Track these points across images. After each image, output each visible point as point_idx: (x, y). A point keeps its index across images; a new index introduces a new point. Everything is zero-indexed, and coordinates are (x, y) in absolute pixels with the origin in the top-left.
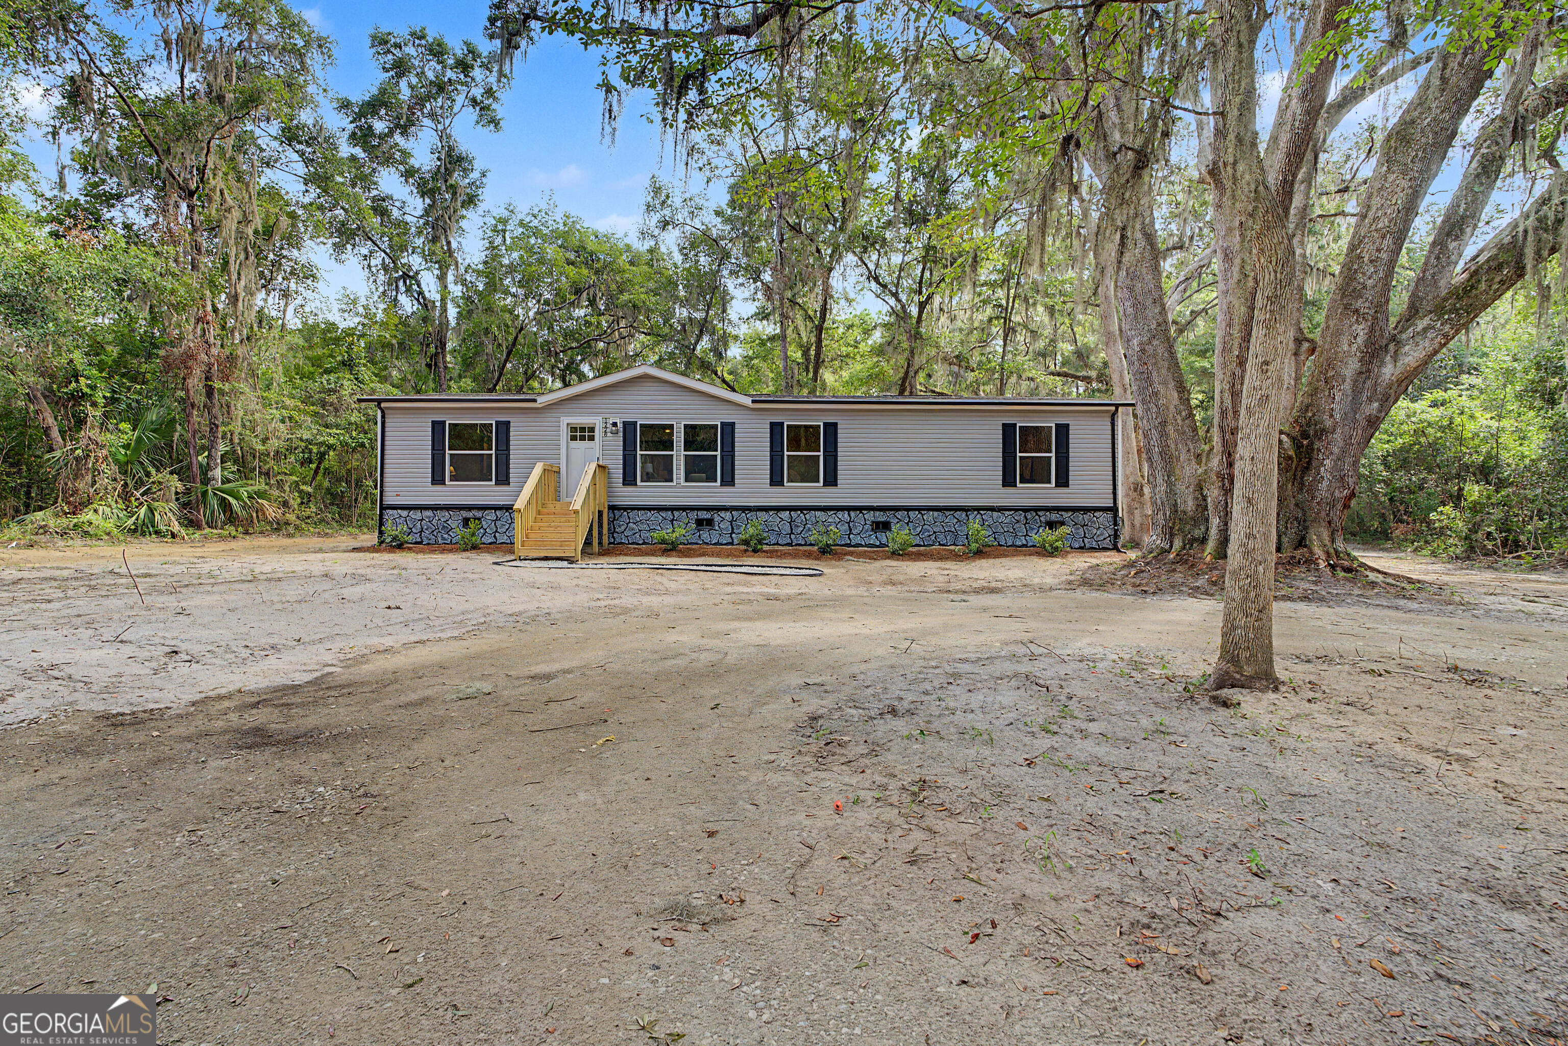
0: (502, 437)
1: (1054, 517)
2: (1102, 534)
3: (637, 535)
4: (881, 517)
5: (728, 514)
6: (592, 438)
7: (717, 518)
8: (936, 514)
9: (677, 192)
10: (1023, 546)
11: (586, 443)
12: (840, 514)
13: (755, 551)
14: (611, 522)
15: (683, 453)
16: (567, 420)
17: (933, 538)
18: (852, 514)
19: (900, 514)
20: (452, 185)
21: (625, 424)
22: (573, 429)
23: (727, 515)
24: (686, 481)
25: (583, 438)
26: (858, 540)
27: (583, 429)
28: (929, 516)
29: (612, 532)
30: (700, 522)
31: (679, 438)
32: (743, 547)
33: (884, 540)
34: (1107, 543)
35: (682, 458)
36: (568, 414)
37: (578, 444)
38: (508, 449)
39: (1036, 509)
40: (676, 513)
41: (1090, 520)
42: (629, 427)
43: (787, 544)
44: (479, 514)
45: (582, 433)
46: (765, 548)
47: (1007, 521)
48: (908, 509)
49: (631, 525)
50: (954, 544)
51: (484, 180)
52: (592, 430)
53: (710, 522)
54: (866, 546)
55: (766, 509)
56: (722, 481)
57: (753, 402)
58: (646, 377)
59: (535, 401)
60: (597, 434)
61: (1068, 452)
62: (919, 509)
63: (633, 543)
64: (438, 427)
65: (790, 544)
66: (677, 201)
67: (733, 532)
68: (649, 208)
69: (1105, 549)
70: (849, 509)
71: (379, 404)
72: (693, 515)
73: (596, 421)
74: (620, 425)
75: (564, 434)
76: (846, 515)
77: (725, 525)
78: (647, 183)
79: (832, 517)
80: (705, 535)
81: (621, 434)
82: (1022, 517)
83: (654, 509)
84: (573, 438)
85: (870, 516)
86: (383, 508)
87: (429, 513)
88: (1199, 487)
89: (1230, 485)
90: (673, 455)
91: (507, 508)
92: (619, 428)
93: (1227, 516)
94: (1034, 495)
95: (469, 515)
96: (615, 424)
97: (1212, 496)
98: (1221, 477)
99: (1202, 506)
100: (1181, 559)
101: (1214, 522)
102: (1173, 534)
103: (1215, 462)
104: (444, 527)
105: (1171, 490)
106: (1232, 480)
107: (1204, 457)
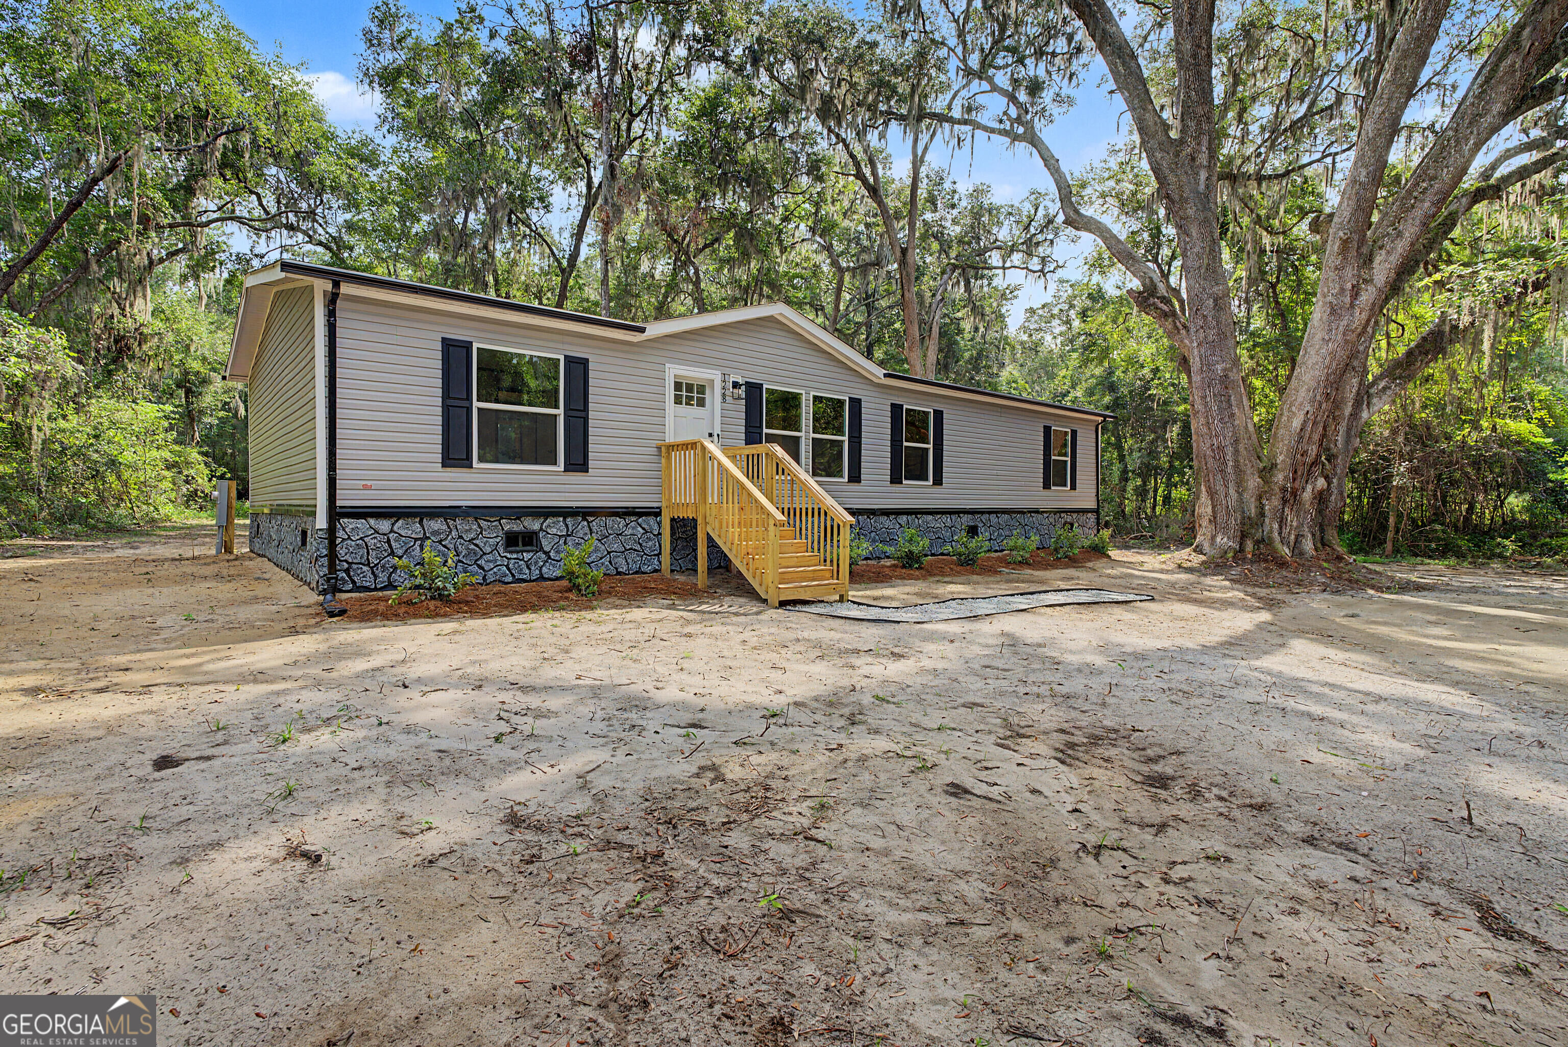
0: (577, 386)
1: (1068, 518)
6: (701, 403)
11: (695, 411)
12: (944, 518)
13: (920, 567)
15: (811, 435)
16: (674, 371)
18: (953, 518)
19: (984, 518)
21: (749, 386)
25: (689, 402)
27: (690, 388)
31: (807, 414)
35: (810, 442)
36: (671, 359)
37: (683, 409)
38: (585, 409)
39: (1061, 511)
41: (1085, 521)
42: (753, 389)
44: (531, 524)
45: (691, 394)
47: (1045, 523)
52: (702, 389)
55: (887, 513)
56: (849, 475)
57: (885, 375)
58: (771, 319)
59: (642, 330)
60: (716, 398)
61: (1076, 457)
64: (456, 353)
70: (951, 512)
73: (711, 376)
74: (742, 388)
75: (670, 392)
76: (949, 520)
79: (938, 522)
81: (743, 401)
82: (1053, 519)
86: (335, 513)
87: (436, 525)
88: (1260, 498)
89: (1291, 497)
90: (797, 439)
91: (585, 513)
92: (742, 392)
93: (1282, 522)
94: (1060, 497)
95: (516, 527)
96: (736, 385)
97: (1272, 504)
98: (1284, 489)
99: (1262, 514)
100: (1259, 558)
101: (1271, 526)
102: (1243, 536)
103: (1279, 477)
104: (470, 552)
105: (1241, 500)
106: (1294, 493)
107: (1267, 472)
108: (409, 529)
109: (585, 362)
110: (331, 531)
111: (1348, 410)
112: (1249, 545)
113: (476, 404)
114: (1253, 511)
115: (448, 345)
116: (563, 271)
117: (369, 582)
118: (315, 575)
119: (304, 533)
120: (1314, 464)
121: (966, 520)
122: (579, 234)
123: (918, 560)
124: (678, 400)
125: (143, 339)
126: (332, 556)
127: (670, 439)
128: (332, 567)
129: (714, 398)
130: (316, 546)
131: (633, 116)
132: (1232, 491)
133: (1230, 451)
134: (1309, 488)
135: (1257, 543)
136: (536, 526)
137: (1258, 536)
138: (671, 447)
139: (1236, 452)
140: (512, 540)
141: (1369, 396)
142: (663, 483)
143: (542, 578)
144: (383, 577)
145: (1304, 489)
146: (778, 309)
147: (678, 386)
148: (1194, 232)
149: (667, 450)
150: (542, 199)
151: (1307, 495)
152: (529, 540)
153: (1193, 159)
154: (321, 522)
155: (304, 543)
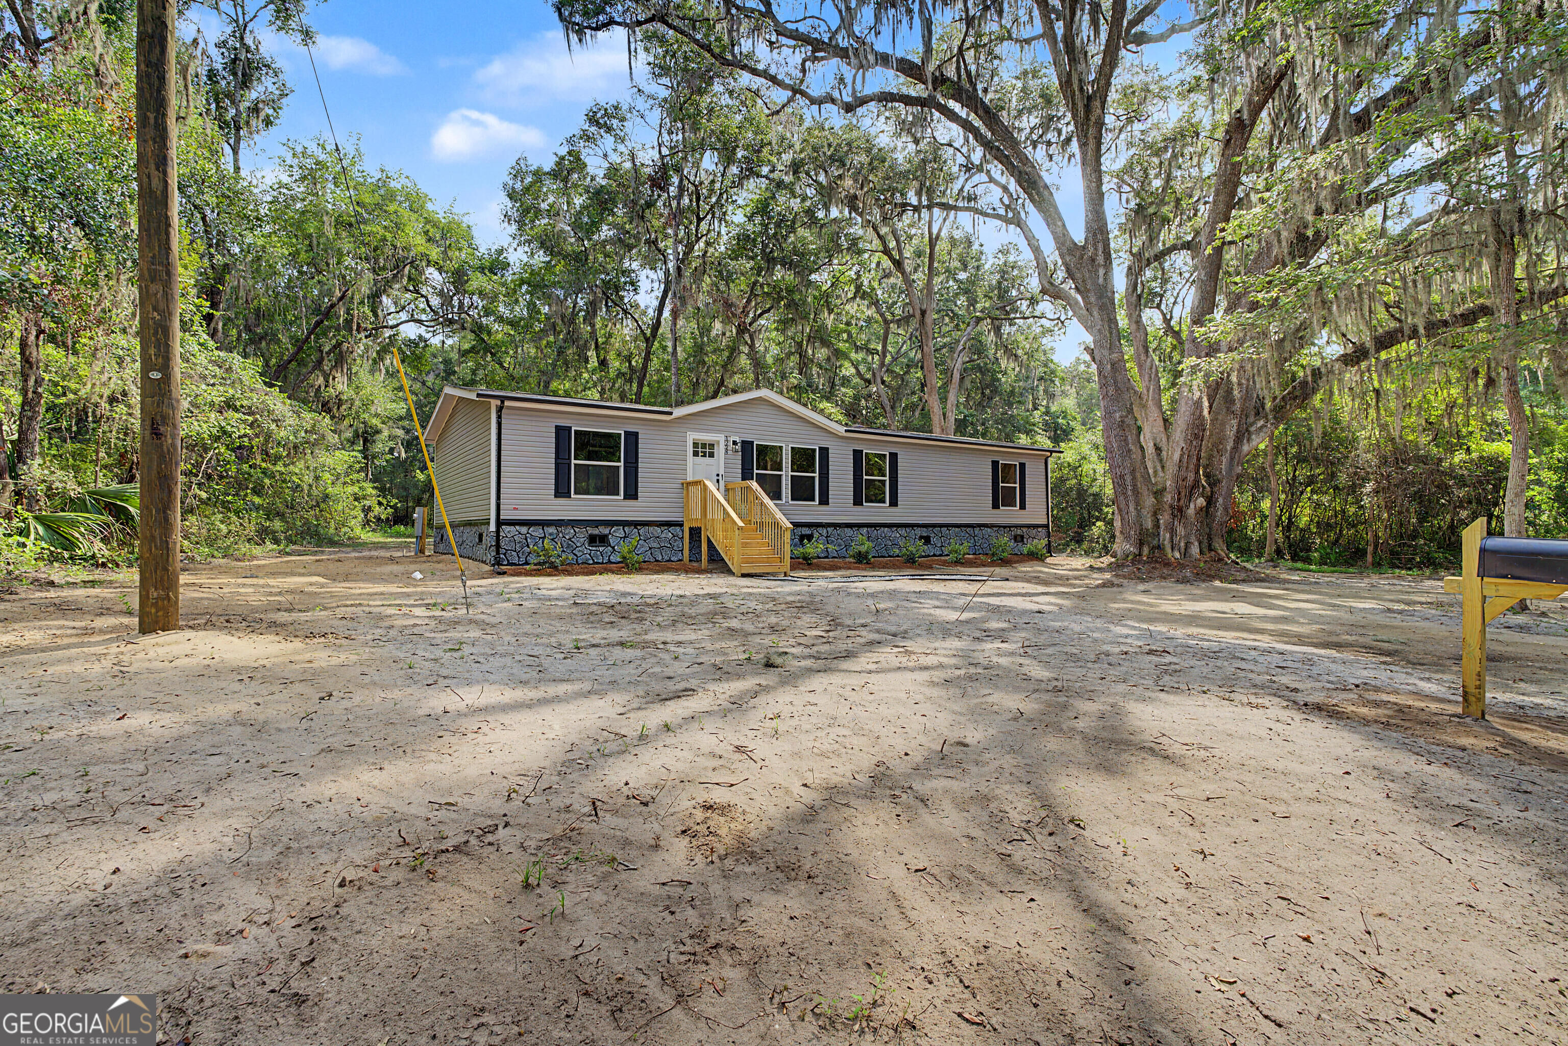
0: (631, 449)
1: (1019, 532)
4: (925, 532)
6: (712, 455)
7: (815, 534)
8: (957, 530)
11: (707, 460)
12: (900, 530)
15: (790, 474)
16: (692, 436)
18: (908, 530)
19: (936, 530)
21: (744, 444)
23: (823, 531)
24: (792, 499)
25: (704, 455)
27: (704, 446)
28: (953, 532)
30: (802, 538)
31: (787, 459)
35: (789, 479)
36: (694, 430)
37: (699, 459)
38: (637, 462)
39: (1010, 526)
41: (1036, 534)
42: (747, 446)
44: (605, 531)
45: (704, 450)
48: (941, 526)
52: (712, 446)
55: (851, 526)
56: (820, 500)
57: (846, 431)
58: (760, 399)
59: (668, 414)
60: (717, 451)
61: (1025, 484)
62: (948, 526)
64: (562, 433)
70: (905, 526)
73: (718, 438)
74: (740, 444)
75: (689, 450)
76: (904, 531)
77: (823, 540)
79: (894, 533)
81: (740, 453)
86: (500, 523)
87: (552, 530)
88: (1155, 514)
89: (1179, 512)
90: (781, 475)
91: (636, 524)
92: (738, 447)
93: (1173, 531)
94: (1009, 515)
95: (596, 532)
96: (735, 443)
97: (1164, 519)
98: (1172, 507)
99: (1157, 526)
100: (1152, 560)
101: (1165, 536)
102: (1141, 544)
103: (1168, 498)
104: (569, 546)
105: (1139, 515)
106: (1180, 510)
107: (1158, 494)
108: (537, 532)
109: (636, 434)
110: (498, 532)
111: (1230, 445)
112: (1146, 550)
113: (573, 462)
114: (1149, 524)
115: (558, 428)
116: (647, 340)
117: (516, 561)
118: (490, 556)
119: (481, 536)
120: (1193, 487)
121: (919, 532)
122: (660, 309)
123: (866, 557)
124: (696, 454)
125: (340, 403)
126: (498, 546)
127: (690, 479)
128: (498, 553)
129: (720, 451)
130: (489, 540)
131: (700, 220)
132: (1132, 508)
133: (1128, 478)
134: (1192, 506)
135: (1153, 549)
136: (606, 531)
137: (1155, 542)
138: (689, 484)
139: (1134, 478)
140: (592, 539)
141: (1250, 433)
142: (685, 506)
143: (610, 562)
144: (523, 560)
145: (1188, 507)
146: (764, 393)
147: (695, 445)
148: (1095, 313)
149: (687, 485)
150: (632, 283)
151: (1191, 511)
152: (603, 540)
153: (1093, 260)
154: (493, 527)
155: (481, 540)
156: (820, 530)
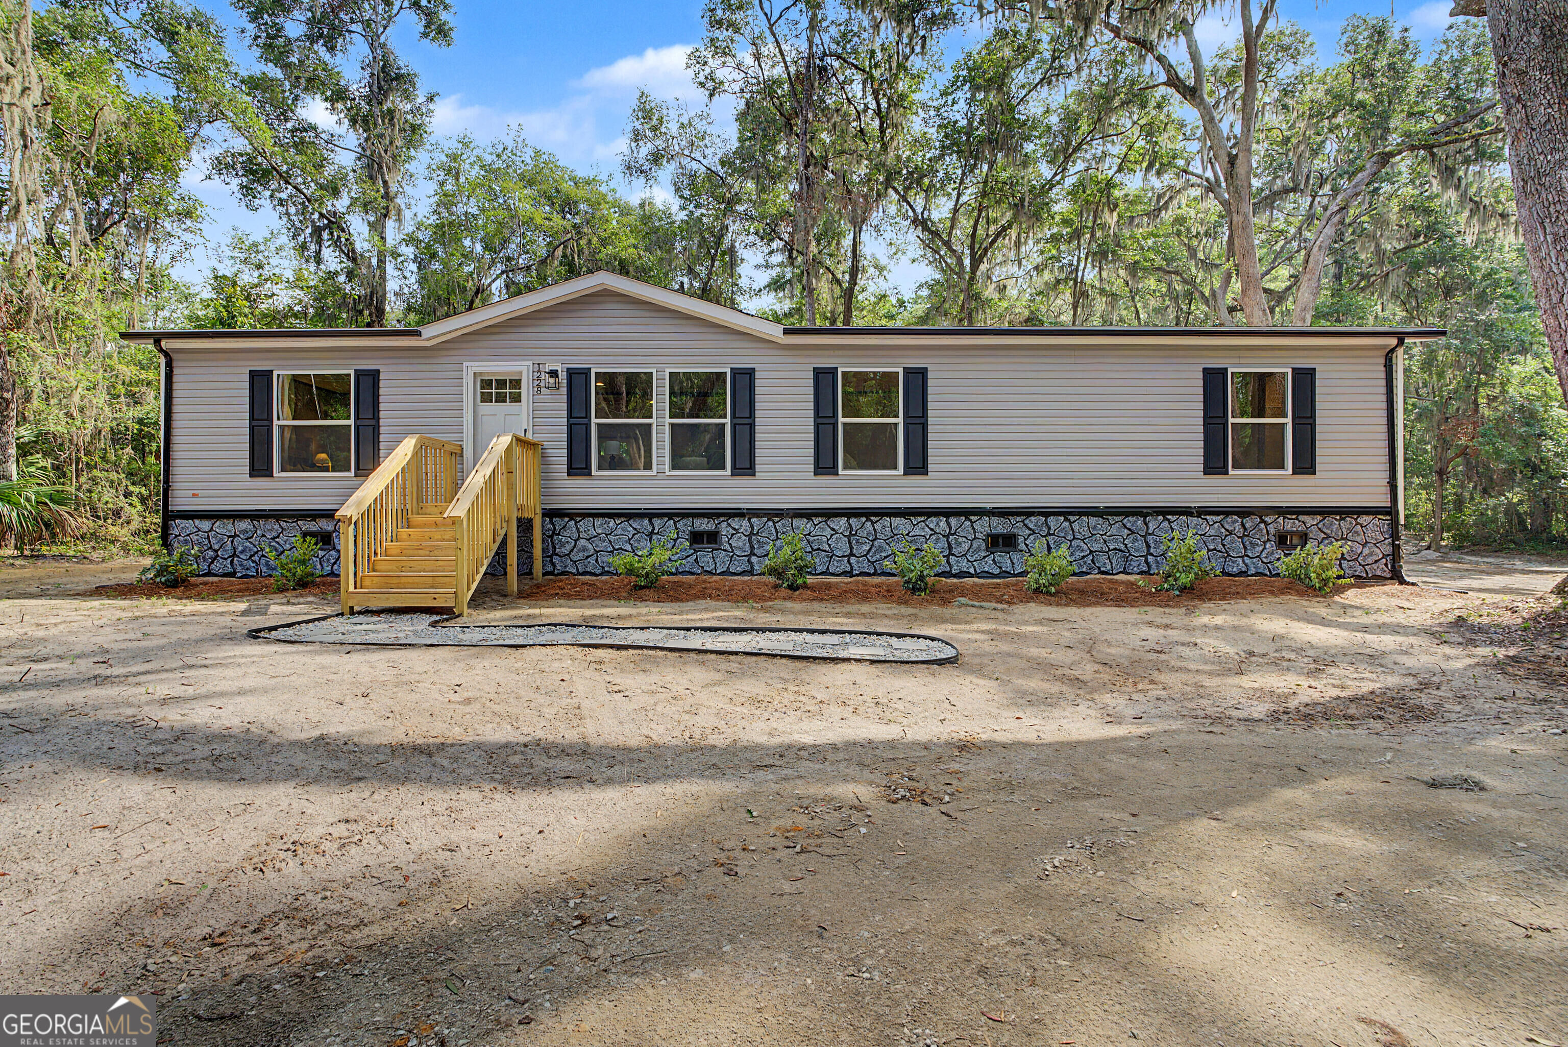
0: (367, 397)
1: (1290, 525)
2: (1371, 554)
3: (592, 560)
4: (999, 526)
5: (745, 523)
6: (517, 399)
7: (724, 529)
8: (1093, 520)
9: (673, 114)
10: (1241, 573)
11: (508, 407)
12: (932, 522)
13: (793, 587)
14: (550, 536)
15: (668, 420)
16: (474, 366)
17: (1089, 560)
18: (953, 521)
19: (1032, 522)
20: (389, 110)
21: (571, 373)
22: (486, 384)
23: (743, 525)
24: (674, 467)
25: (501, 399)
26: (964, 565)
27: (501, 383)
28: (1081, 525)
29: (549, 555)
30: (697, 538)
31: (661, 398)
32: (772, 579)
33: (1007, 566)
34: (1381, 569)
35: (667, 429)
36: (474, 357)
37: (487, 408)
38: (376, 417)
39: (1260, 512)
40: (657, 522)
41: (1350, 530)
42: (577, 376)
43: (844, 573)
44: (328, 525)
45: (500, 390)
46: (810, 580)
47: (1212, 532)
48: (1046, 513)
49: (582, 542)
50: (1125, 572)
51: (431, 106)
52: (516, 383)
53: (713, 537)
54: (977, 575)
55: (808, 514)
56: (734, 467)
57: (787, 332)
58: (604, 292)
59: (418, 334)
60: (525, 391)
61: (1313, 416)
62: (1066, 513)
63: (585, 573)
64: (260, 381)
65: (849, 574)
66: (672, 128)
67: (752, 554)
68: (637, 137)
69: (1379, 579)
70: (947, 513)
71: (157, 342)
72: (685, 526)
73: (522, 368)
74: (563, 376)
75: (469, 390)
76: (943, 524)
77: (740, 542)
78: (635, 103)
79: (921, 528)
80: (706, 560)
81: (564, 390)
82: (1238, 525)
83: (619, 515)
84: (486, 398)
85: (983, 526)
86: (169, 516)
87: (244, 525)
90: (650, 425)
92: (560, 380)
95: (312, 527)
96: (553, 374)
108: (224, 528)
109: (374, 374)
110: (164, 529)
115: (253, 374)
121: (987, 525)
136: (330, 527)
147: (482, 383)
156: (735, 523)
